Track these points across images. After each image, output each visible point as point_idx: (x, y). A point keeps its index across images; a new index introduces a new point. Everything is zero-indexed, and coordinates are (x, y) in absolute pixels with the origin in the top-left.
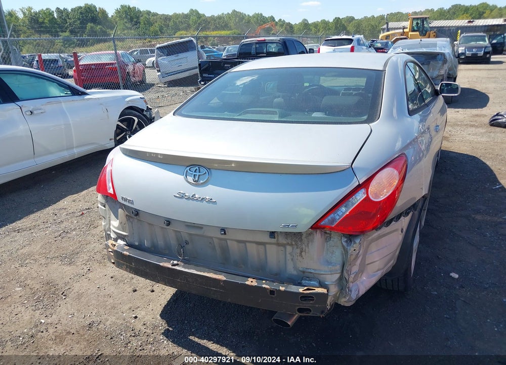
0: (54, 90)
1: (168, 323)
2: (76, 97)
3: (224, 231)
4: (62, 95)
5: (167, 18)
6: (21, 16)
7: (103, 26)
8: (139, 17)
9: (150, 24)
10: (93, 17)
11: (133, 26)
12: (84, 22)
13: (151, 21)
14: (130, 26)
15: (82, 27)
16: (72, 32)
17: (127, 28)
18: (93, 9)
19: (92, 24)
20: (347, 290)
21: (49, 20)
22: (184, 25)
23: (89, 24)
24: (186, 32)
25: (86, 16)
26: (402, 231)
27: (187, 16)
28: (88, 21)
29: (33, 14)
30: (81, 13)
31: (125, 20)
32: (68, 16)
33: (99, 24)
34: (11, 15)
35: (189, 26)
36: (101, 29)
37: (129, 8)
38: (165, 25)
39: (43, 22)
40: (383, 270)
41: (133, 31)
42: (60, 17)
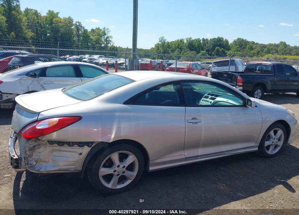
5: (264, 46)
6: (185, 41)
7: (224, 49)
8: (246, 45)
9: (252, 49)
10: (220, 44)
11: (241, 50)
12: (214, 46)
13: (254, 47)
14: (239, 50)
15: (213, 49)
16: (207, 51)
17: (237, 50)
18: (222, 40)
19: (218, 48)
20: (26, 162)
21: (197, 44)
22: (274, 51)
23: (217, 47)
24: (272, 55)
25: (217, 43)
26: (81, 154)
27: (277, 46)
28: (217, 46)
29: (191, 41)
30: (214, 41)
31: (238, 46)
32: (207, 42)
33: (222, 48)
34: (182, 41)
35: (277, 52)
36: (222, 50)
37: (243, 40)
38: (261, 50)
39: (194, 45)
40: (62, 167)
41: (240, 52)
42: (203, 43)
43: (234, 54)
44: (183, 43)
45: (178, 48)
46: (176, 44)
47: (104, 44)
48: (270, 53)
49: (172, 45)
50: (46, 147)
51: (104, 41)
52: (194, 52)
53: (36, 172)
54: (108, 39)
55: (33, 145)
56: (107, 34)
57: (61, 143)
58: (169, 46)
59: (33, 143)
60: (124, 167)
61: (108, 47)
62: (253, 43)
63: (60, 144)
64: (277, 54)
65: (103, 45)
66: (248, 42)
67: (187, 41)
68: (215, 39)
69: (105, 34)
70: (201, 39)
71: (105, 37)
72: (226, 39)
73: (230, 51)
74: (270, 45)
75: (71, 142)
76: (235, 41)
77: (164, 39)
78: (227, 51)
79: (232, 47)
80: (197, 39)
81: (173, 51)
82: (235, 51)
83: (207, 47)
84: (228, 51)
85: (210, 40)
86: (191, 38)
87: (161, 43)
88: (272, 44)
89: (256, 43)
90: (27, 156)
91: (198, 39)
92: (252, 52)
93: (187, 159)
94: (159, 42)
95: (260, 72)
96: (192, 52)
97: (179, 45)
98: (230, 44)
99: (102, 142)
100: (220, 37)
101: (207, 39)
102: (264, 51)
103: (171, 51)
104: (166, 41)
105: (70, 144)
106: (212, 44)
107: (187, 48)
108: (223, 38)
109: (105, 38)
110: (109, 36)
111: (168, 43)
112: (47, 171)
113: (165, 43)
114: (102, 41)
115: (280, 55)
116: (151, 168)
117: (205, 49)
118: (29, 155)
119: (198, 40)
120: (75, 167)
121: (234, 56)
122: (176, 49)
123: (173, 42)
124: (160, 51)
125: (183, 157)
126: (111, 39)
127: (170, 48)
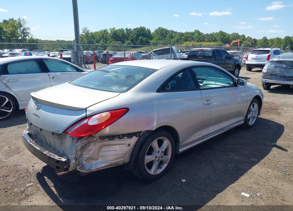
0: (69, 69)
1: (42, 171)
2: (78, 73)
3: (41, 130)
4: (72, 71)
5: (182, 35)
6: (109, 32)
7: (147, 38)
8: (167, 34)
9: (172, 37)
10: (143, 34)
11: (162, 38)
12: (138, 36)
13: (173, 36)
14: (161, 38)
15: (137, 38)
16: (131, 41)
17: (159, 39)
18: (144, 29)
19: (142, 37)
20: (77, 163)
21: (122, 34)
22: (191, 39)
23: (140, 37)
24: (190, 42)
25: (140, 33)
26: (129, 145)
27: (193, 34)
28: (140, 35)
29: (115, 31)
30: (138, 31)
31: (159, 35)
32: (131, 32)
33: (145, 37)
34: (105, 31)
35: (193, 39)
36: (146, 39)
37: (163, 29)
38: (180, 38)
39: (119, 35)
40: (112, 161)
41: (162, 41)
42: (127, 33)
43: (157, 42)
44: (107, 33)
45: (103, 38)
46: (100, 34)
47: (21, 36)
48: (187, 41)
49: (96, 36)
50: (95, 144)
51: (20, 33)
52: (120, 42)
53: (87, 172)
54: (25, 31)
55: (85, 143)
56: (23, 26)
57: (112, 137)
58: (93, 36)
59: (85, 141)
60: (162, 152)
61: (26, 39)
62: (173, 32)
63: (110, 138)
64: (193, 41)
65: (20, 38)
66: (168, 31)
67: (111, 31)
68: (138, 28)
69: (21, 26)
70: (125, 29)
71: (22, 29)
72: (148, 29)
73: (153, 40)
74: (187, 33)
75: (121, 135)
76: (156, 31)
77: (87, 30)
78: (149, 41)
79: (155, 36)
80: (120, 29)
81: (98, 42)
82: (157, 40)
83: (131, 37)
84: (151, 40)
85: (133, 29)
86: (114, 28)
87: (84, 34)
88: (189, 32)
89: (175, 32)
90: (78, 156)
91: (122, 29)
92: (173, 40)
93: (203, 137)
94: (83, 32)
95: (202, 57)
96: (118, 42)
97: (103, 35)
98: (152, 33)
99: (148, 131)
100: (142, 27)
101: (130, 29)
102: (183, 39)
103: (96, 42)
104: (90, 32)
105: (120, 136)
106: (136, 34)
107: (111, 38)
108: (145, 28)
109: (21, 31)
110: (26, 28)
111: (92, 34)
112: (97, 169)
113: (88, 34)
114: (18, 34)
115: (196, 42)
116: (181, 150)
117: (129, 39)
118: (80, 155)
119: (122, 31)
120: (124, 160)
121: (157, 44)
122: (101, 40)
123: (96, 32)
124: (85, 42)
125: (201, 136)
126: (28, 31)
127: (94, 39)
